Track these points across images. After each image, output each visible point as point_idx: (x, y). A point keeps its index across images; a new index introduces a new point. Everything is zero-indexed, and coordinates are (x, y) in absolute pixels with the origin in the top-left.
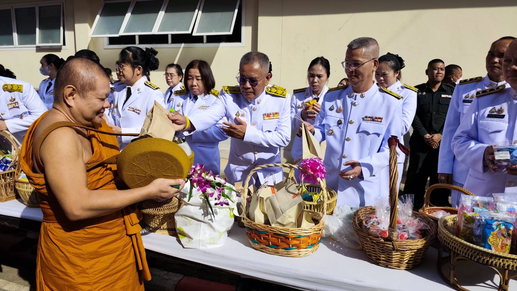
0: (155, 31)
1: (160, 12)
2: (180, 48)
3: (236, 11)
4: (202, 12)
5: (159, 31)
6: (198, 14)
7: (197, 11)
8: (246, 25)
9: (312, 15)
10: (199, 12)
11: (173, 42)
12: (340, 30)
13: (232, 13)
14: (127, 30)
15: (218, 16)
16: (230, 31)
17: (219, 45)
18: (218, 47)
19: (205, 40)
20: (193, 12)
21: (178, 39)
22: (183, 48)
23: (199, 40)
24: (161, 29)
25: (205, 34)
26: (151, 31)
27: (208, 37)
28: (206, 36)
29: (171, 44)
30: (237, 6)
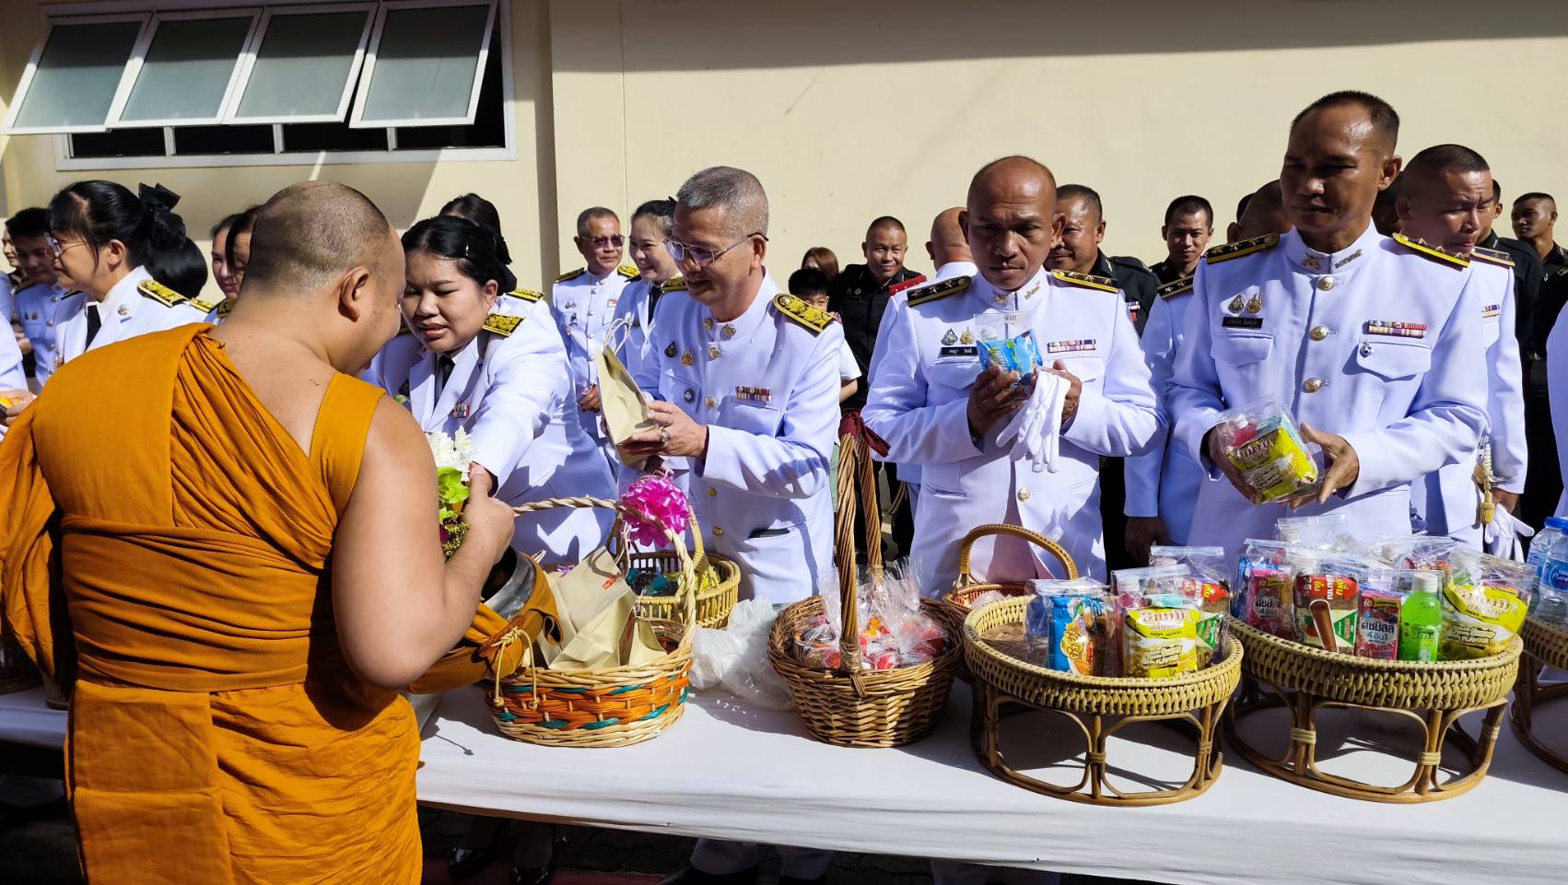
0: (228, 114)
1: (242, 56)
2: (313, 165)
3: (484, 54)
4: (378, 56)
5: (241, 116)
6: (364, 63)
7: (360, 52)
8: (516, 98)
9: (707, 68)
10: (368, 55)
11: (290, 147)
12: (791, 113)
13: (469, 60)
14: (131, 110)
15: (427, 69)
16: (466, 115)
17: (439, 155)
18: (436, 162)
19: (392, 139)
20: (350, 57)
21: (303, 138)
22: (323, 165)
23: (373, 140)
24: (245, 106)
25: (391, 123)
26: (214, 115)
27: (401, 132)
28: (394, 130)
29: (282, 152)
30: (487, 41)
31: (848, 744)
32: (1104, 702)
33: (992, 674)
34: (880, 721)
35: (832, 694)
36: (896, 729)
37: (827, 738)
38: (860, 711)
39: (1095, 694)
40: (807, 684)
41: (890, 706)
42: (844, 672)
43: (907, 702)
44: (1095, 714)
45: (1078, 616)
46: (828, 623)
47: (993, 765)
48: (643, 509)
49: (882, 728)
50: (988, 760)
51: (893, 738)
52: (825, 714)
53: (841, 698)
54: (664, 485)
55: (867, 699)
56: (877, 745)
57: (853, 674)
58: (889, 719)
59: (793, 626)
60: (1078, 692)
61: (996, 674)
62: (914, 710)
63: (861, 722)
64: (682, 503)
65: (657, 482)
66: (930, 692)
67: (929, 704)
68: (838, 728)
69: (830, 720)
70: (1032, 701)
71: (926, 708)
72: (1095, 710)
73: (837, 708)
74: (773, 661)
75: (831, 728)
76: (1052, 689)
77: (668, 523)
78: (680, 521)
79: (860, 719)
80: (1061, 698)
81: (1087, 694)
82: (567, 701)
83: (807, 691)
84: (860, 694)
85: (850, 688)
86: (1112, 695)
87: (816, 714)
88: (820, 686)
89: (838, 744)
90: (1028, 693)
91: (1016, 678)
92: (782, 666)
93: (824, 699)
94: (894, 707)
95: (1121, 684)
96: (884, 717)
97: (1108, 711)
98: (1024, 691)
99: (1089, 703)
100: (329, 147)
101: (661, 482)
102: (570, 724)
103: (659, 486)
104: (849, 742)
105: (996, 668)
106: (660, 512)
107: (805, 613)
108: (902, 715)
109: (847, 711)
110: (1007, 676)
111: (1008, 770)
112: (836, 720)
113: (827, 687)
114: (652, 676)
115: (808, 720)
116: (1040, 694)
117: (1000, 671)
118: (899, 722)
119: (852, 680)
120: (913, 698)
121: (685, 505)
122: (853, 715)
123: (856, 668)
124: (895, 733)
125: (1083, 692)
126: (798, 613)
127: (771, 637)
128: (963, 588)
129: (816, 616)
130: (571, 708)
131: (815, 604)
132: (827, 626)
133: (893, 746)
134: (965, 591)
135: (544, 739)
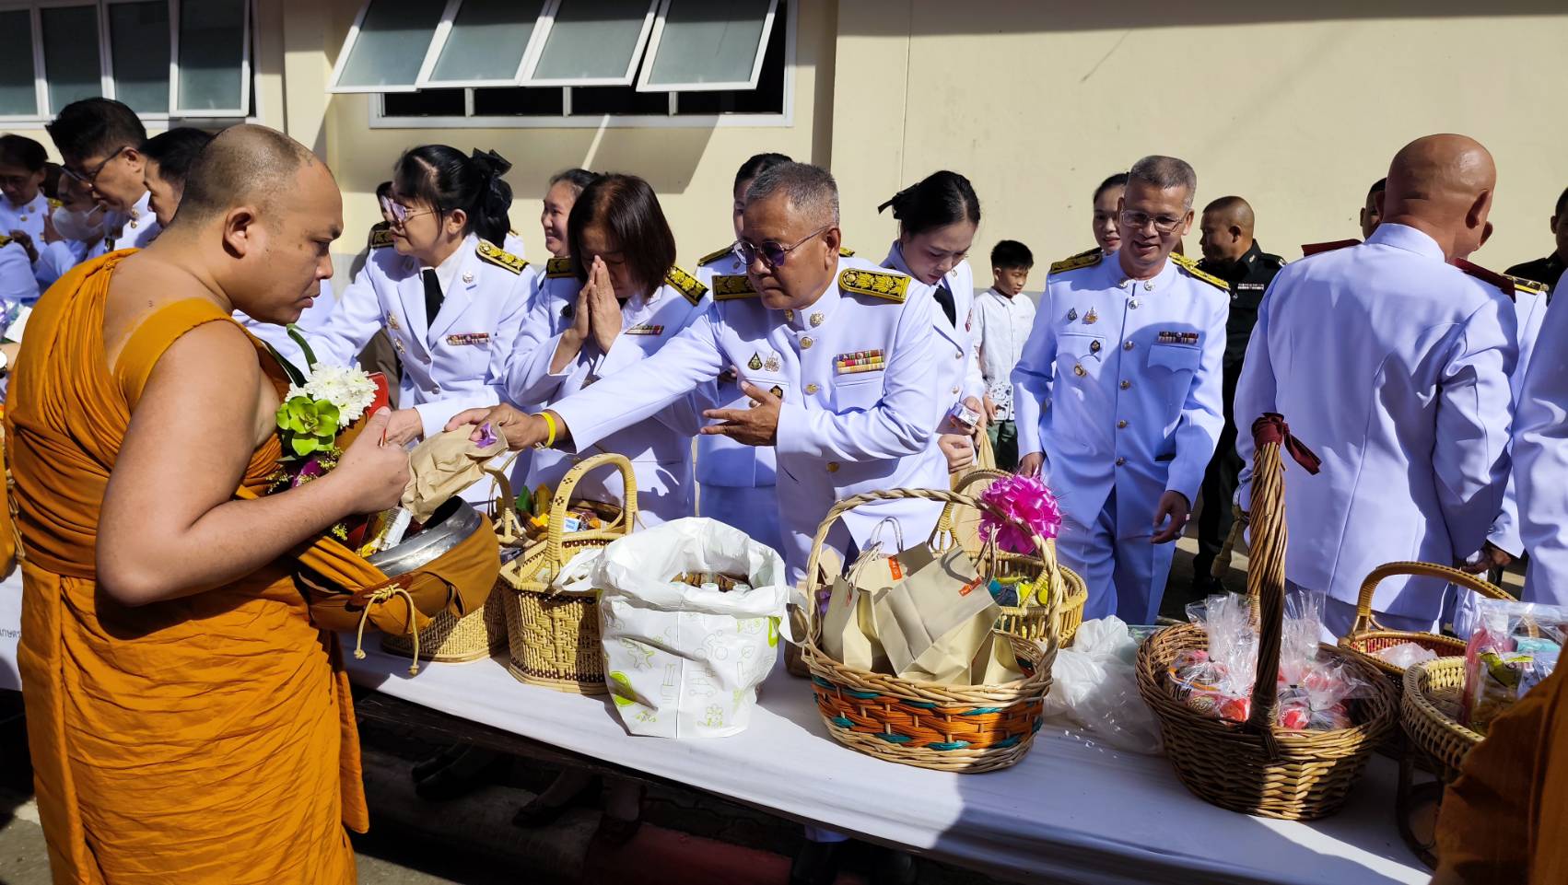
0: (525, 77)
1: (541, 20)
2: (597, 128)
3: (770, 17)
4: (667, 21)
5: (536, 78)
6: (654, 27)
7: (650, 16)
8: (798, 63)
10: (658, 19)
11: (578, 110)
12: (1088, 80)
13: (757, 23)
14: (440, 72)
15: (713, 33)
16: (749, 80)
17: (716, 121)
18: (713, 128)
19: (673, 104)
20: (640, 21)
21: (591, 101)
22: (607, 128)
23: (655, 104)
24: (543, 68)
25: (673, 88)
26: (513, 77)
27: (683, 96)
28: (675, 94)
29: (570, 115)
30: (774, 5)
34: (1287, 789)
36: (1305, 800)
38: (1265, 774)
49: (1288, 797)
58: (1299, 788)
63: (1263, 787)
71: (1345, 780)
77: (1039, 528)
88: (1218, 739)
94: (1309, 774)
100: (614, 111)
113: (1229, 742)
120: (1333, 767)
124: (1303, 805)
126: (1162, 643)
127: (1143, 670)
128: (1362, 633)
129: (1181, 648)
130: (917, 724)
131: (1180, 634)
132: (1210, 664)
133: (1299, 820)
134: (1363, 636)
135: (882, 752)
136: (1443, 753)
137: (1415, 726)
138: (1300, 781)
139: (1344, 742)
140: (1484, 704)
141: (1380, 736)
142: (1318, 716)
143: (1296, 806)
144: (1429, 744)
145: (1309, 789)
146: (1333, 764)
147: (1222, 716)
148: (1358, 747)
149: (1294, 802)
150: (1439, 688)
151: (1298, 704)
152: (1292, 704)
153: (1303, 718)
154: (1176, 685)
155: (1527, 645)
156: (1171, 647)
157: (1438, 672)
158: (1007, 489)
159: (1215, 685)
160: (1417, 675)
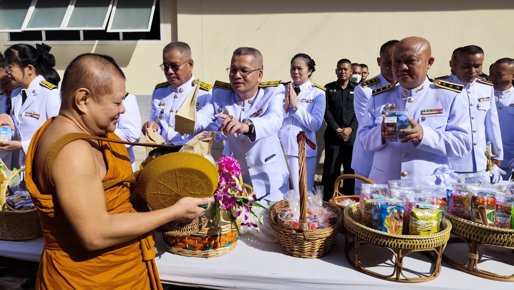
0: (64, 26)
1: (69, 6)
2: (94, 45)
3: (154, 8)
4: (117, 8)
5: (69, 27)
6: (112, 10)
7: (111, 6)
8: (164, 23)
9: (231, 14)
10: (113, 7)
11: (86, 38)
12: (259, 30)
13: (148, 9)
14: (30, 24)
15: (133, 12)
16: (147, 28)
17: (137, 43)
18: (136, 45)
19: (121, 36)
20: (107, 7)
21: (90, 35)
22: (97, 45)
23: (115, 36)
24: (70, 24)
25: (121, 31)
26: (59, 26)
27: (124, 34)
28: (122, 33)
29: (83, 40)
30: (155, 3)
31: (300, 257)
32: (403, 244)
33: (358, 232)
34: (313, 249)
35: (295, 239)
36: (318, 251)
37: (292, 254)
38: (305, 245)
39: (400, 241)
40: (286, 235)
41: (317, 243)
42: (300, 231)
43: (323, 242)
44: (400, 249)
45: (392, 213)
46: (290, 211)
47: (356, 266)
48: (224, 168)
49: (313, 251)
50: (355, 264)
51: (317, 255)
52: (292, 246)
53: (298, 240)
54: (232, 159)
55: (308, 241)
56: (311, 257)
57: (304, 231)
58: (316, 248)
59: (276, 211)
60: (393, 241)
61: (359, 232)
62: (325, 245)
63: (305, 249)
64: (238, 166)
65: (229, 158)
66: (331, 238)
67: (330, 242)
68: (296, 251)
69: (293, 248)
70: (374, 243)
71: (329, 243)
72: (400, 247)
73: (297, 243)
74: (272, 226)
75: (294, 251)
76: (383, 239)
77: (233, 173)
78: (237, 173)
79: (305, 248)
80: (387, 243)
81: (397, 241)
82: (195, 240)
83: (285, 237)
84: (307, 239)
85: (303, 237)
86: (407, 242)
87: (288, 245)
88: (291, 236)
89: (296, 257)
90: (373, 240)
91: (368, 234)
92: (275, 227)
93: (292, 240)
94: (318, 244)
95: (410, 238)
96: (314, 247)
97: (405, 248)
98: (371, 239)
99: (398, 245)
100: (99, 39)
101: (230, 158)
102: (196, 249)
103: (230, 159)
104: (300, 256)
105: (359, 230)
106: (230, 169)
107: (280, 206)
108: (320, 246)
109: (300, 245)
110: (364, 233)
111: (362, 267)
112: (296, 248)
113: (294, 236)
114: (227, 231)
115: (285, 247)
116: (378, 241)
117: (361, 231)
118: (319, 249)
119: (304, 234)
120: (325, 240)
121: (239, 167)
122: (303, 246)
123: (305, 229)
124: (318, 253)
125: (395, 240)
126: (277, 206)
127: (270, 216)
128: (336, 197)
129: (283, 207)
130: (197, 243)
131: (283, 203)
132: (290, 212)
133: (317, 258)
134: (336, 198)
135: (186, 254)
136: (354, 231)
137: (347, 224)
138: (316, 246)
139: (327, 232)
140: (364, 215)
141: (338, 229)
142: (321, 225)
143: (316, 254)
144: (351, 230)
145: (319, 248)
146: (325, 239)
147: (292, 228)
148: (331, 233)
149: (315, 252)
150: (355, 212)
151: (315, 221)
152: (314, 221)
153: (316, 226)
154: (280, 219)
155: (376, 196)
156: (280, 207)
157: (354, 207)
158: (223, 161)
159: (291, 218)
160: (348, 208)
